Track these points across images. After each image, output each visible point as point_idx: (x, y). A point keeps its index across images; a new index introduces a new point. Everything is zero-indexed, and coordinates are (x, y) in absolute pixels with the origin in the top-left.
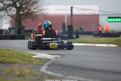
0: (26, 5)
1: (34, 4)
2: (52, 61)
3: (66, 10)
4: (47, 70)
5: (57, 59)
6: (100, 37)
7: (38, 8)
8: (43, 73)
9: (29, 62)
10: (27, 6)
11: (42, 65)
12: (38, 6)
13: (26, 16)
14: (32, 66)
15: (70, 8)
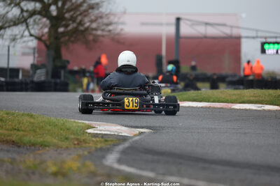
0: (72, 13)
1: (90, 11)
2: (131, 141)
4: (120, 161)
5: (142, 136)
6: (241, 87)
7: (100, 20)
8: (112, 169)
9: (78, 144)
10: (75, 15)
11: (109, 150)
13: (72, 39)
14: (86, 153)
15: (174, 21)
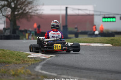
0: (20, 6)
1: (29, 5)
2: (46, 60)
3: (60, 10)
4: (42, 69)
5: (52, 58)
7: (33, 9)
8: (38, 72)
9: (24, 62)
10: (22, 6)
11: (37, 65)
12: (33, 6)
13: (21, 17)
14: (27, 66)
15: (65, 8)
